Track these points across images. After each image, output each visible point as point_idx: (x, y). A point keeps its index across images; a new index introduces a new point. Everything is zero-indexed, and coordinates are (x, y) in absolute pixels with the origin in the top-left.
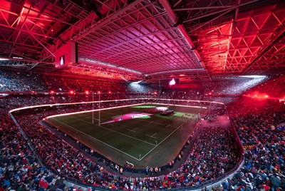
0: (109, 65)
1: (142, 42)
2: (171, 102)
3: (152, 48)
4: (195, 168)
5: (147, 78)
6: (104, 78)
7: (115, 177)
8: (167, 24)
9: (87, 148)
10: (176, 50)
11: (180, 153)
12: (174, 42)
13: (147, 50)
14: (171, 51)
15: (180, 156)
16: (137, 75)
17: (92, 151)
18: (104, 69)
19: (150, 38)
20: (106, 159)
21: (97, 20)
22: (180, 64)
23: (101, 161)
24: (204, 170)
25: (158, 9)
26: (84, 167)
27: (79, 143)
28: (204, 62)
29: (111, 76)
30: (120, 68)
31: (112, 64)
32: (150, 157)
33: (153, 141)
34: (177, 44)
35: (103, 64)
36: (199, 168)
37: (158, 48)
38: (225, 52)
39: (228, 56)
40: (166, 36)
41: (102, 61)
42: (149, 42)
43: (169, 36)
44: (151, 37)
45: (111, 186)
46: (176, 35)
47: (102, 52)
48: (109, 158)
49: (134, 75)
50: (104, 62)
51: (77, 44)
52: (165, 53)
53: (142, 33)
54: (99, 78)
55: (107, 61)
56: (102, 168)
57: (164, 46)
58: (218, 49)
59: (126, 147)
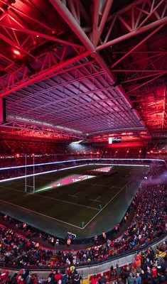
0: (45, 124)
1: (81, 100)
2: (114, 162)
3: (92, 107)
4: (141, 229)
5: (88, 137)
6: (39, 138)
7: (55, 252)
8: (106, 84)
9: (18, 222)
10: (117, 109)
11: (126, 215)
12: (115, 101)
13: (87, 108)
14: (111, 110)
15: (125, 218)
16: (77, 135)
17: (25, 225)
18: (39, 128)
19: (89, 97)
20: (43, 233)
21: (29, 75)
22: (121, 122)
23: (37, 235)
24: (150, 230)
25: (97, 68)
26: (15, 247)
27: (8, 217)
28: (144, 120)
29: (48, 136)
30: (58, 127)
31: (48, 122)
32: (94, 223)
33: (96, 205)
34: (117, 103)
35: (37, 122)
36: (144, 229)
37: (99, 106)
38: (161, 112)
39: (165, 115)
40: (106, 95)
41: (36, 120)
42: (89, 100)
43: (109, 95)
44: (91, 95)
45: (49, 264)
46: (115, 94)
47: (36, 109)
48: (47, 232)
49: (74, 134)
50: (39, 120)
51: (4, 100)
52: (106, 111)
53: (81, 91)
54: (33, 138)
55: (42, 119)
56: (37, 245)
57: (104, 105)
58: (155, 109)
59: (67, 215)
